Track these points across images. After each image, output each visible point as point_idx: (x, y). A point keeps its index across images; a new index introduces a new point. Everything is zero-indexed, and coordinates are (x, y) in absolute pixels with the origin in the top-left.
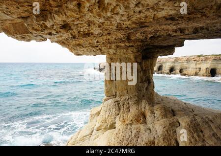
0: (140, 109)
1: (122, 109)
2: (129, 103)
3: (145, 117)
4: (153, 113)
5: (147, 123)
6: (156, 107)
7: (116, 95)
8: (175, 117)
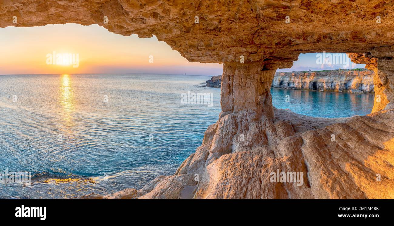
0: (260, 126)
1: (240, 126)
2: (247, 120)
3: (266, 136)
4: (274, 130)
5: (269, 144)
6: (277, 124)
7: (233, 109)
8: (297, 133)
